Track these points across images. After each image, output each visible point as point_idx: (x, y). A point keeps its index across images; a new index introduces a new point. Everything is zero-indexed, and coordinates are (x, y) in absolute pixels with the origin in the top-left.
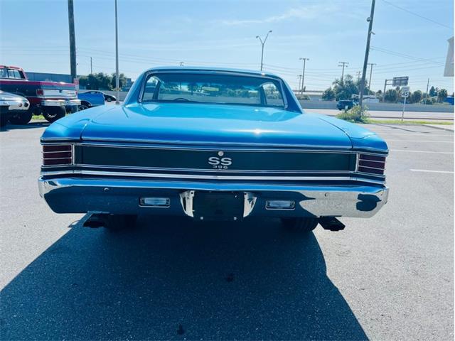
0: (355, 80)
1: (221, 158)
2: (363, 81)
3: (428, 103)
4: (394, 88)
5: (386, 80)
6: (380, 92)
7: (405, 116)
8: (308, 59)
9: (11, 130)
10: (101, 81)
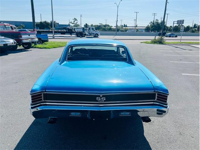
0: (160, 21)
1: (101, 97)
2: (163, 22)
3: (193, 32)
4: (178, 25)
5: (174, 22)
6: (171, 26)
7: (182, 39)
8: (138, 12)
9: (9, 54)
10: (46, 25)
